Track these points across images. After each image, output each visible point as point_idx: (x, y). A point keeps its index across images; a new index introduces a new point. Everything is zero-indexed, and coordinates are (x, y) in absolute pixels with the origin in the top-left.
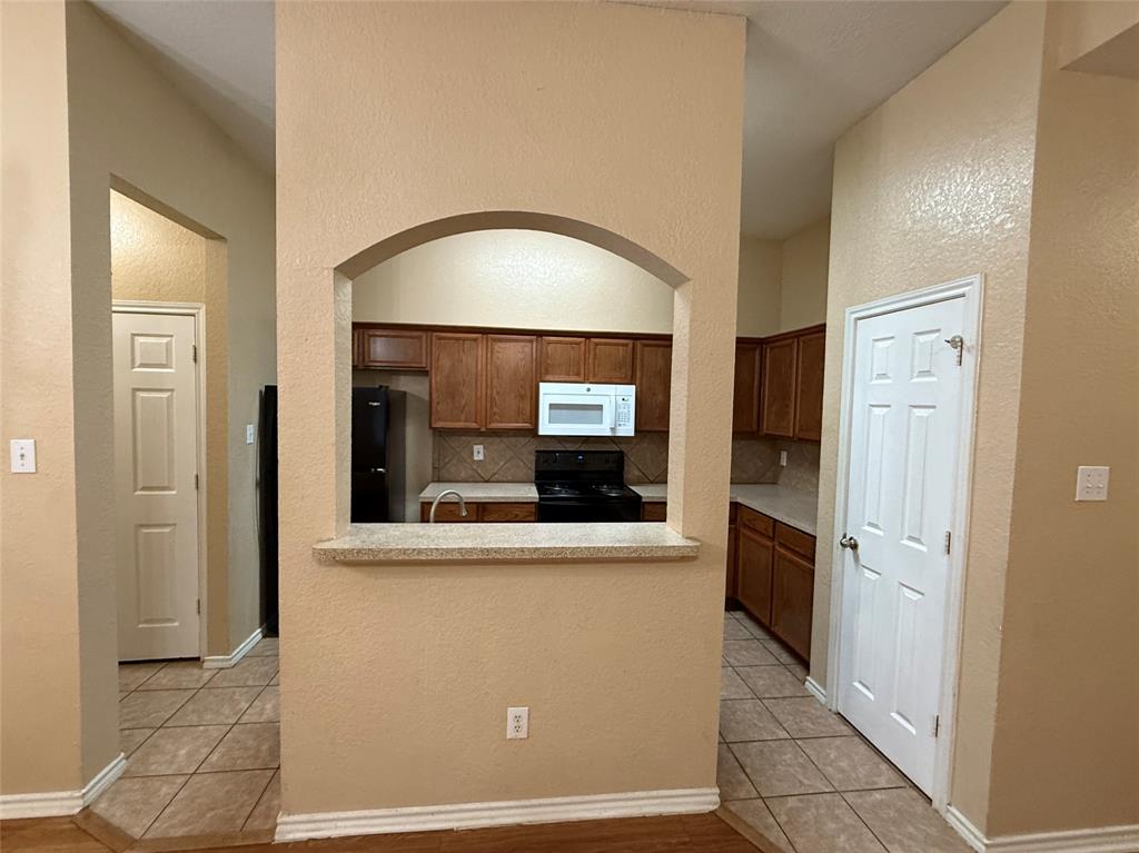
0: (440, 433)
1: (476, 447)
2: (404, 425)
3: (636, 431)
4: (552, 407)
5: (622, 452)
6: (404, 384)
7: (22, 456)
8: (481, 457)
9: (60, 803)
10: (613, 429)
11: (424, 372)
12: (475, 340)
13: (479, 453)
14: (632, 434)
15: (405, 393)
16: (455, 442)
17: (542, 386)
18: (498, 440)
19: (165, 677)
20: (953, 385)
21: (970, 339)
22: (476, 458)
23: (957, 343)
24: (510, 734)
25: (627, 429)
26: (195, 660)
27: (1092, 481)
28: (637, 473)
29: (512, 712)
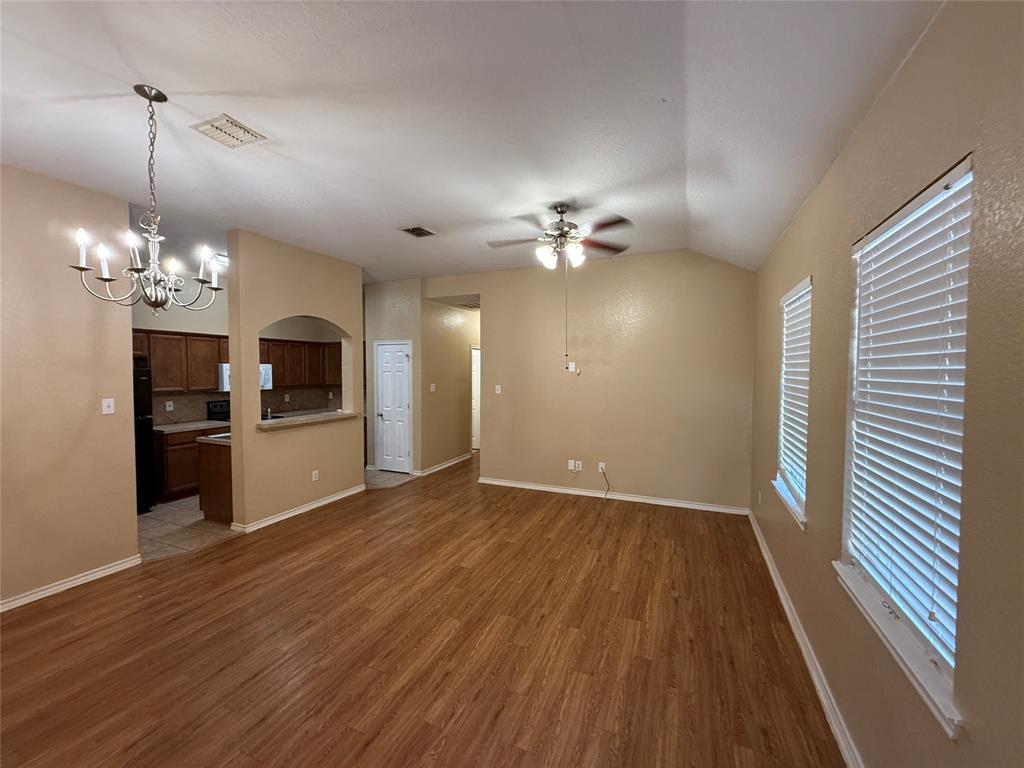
1: (168, 403)
3: (273, 386)
7: (108, 406)
8: (172, 409)
12: (180, 339)
13: (170, 406)
18: (182, 397)
20: (407, 367)
21: (410, 354)
22: (168, 409)
23: (407, 356)
27: (433, 387)
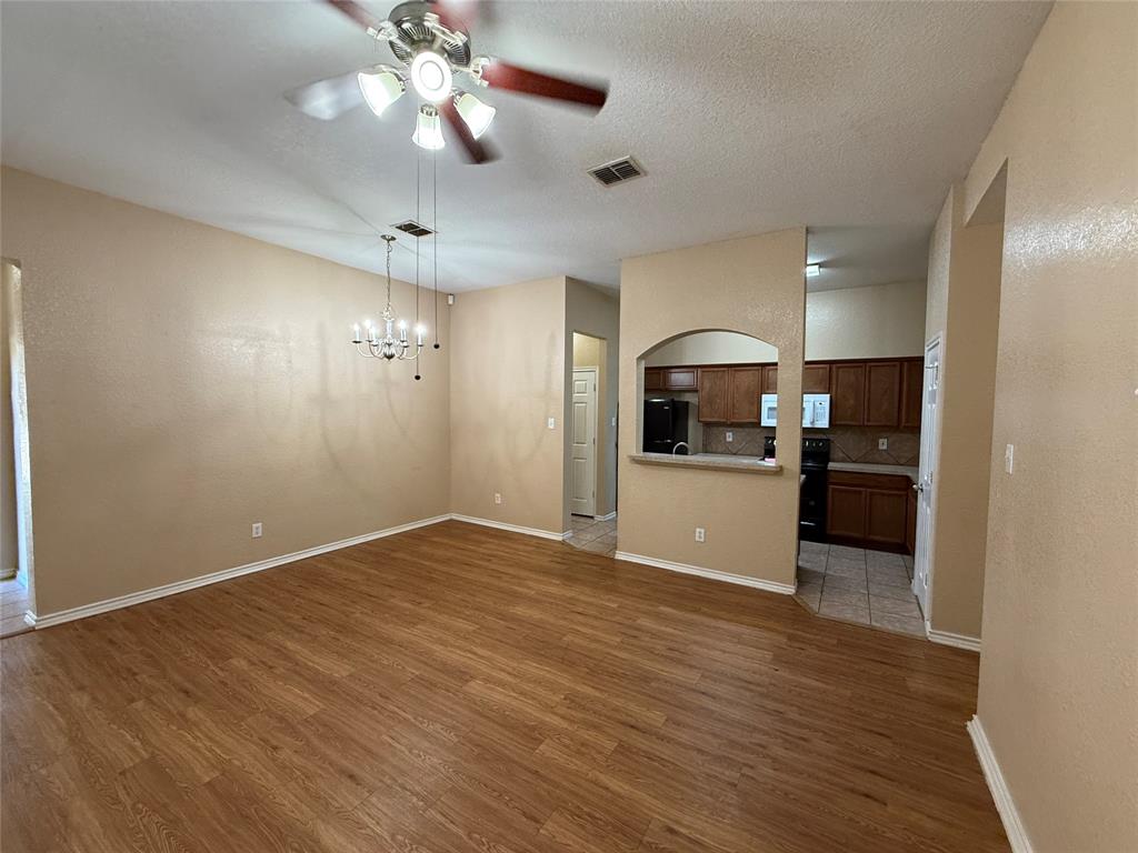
0: (708, 425)
1: (727, 433)
2: (687, 419)
4: (770, 409)
5: (829, 440)
6: (688, 398)
8: (731, 440)
9: (558, 537)
10: (812, 423)
11: (696, 391)
13: (729, 437)
14: (827, 426)
15: (687, 403)
16: (715, 430)
17: (763, 396)
18: (741, 430)
19: (582, 520)
22: (727, 440)
24: (697, 539)
25: (824, 423)
26: (592, 517)
28: (841, 455)
29: (698, 530)
